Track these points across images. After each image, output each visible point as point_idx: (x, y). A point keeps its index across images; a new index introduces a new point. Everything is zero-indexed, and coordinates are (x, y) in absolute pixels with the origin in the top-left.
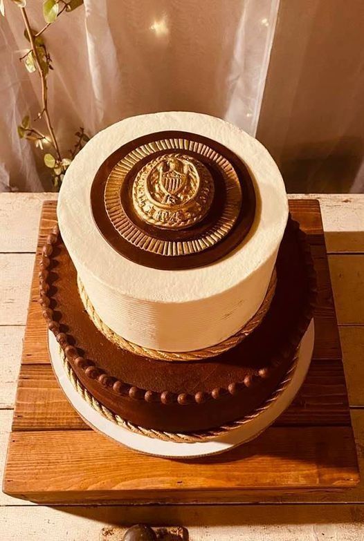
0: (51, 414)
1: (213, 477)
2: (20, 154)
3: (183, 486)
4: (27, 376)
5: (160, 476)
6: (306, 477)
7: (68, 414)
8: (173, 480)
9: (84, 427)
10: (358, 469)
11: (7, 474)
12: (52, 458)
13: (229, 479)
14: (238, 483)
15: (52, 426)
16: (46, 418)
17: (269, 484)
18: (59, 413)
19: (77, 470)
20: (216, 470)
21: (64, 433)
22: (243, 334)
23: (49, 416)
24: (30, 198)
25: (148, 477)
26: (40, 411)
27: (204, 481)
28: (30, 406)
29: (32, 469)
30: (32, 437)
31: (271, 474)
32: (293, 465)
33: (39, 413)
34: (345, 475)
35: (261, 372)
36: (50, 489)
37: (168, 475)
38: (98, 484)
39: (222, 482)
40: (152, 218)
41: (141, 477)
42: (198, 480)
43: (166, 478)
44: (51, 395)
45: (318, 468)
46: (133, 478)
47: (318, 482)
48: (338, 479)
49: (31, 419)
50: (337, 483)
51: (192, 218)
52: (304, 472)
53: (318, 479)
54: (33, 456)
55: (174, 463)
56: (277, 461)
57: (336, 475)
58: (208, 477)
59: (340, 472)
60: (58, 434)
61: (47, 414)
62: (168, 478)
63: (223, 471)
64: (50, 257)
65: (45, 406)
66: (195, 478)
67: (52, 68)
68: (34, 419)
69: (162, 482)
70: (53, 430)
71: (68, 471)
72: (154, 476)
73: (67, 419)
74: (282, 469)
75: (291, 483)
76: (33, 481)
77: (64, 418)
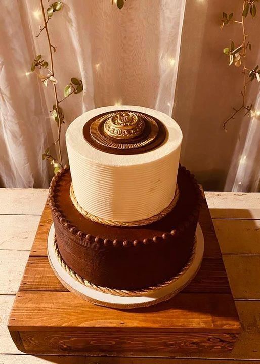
0: (44, 282)
1: (144, 321)
2: (41, 170)
3: (124, 325)
4: (32, 262)
5: (109, 319)
6: (205, 322)
7: (54, 282)
8: (118, 322)
9: (64, 290)
10: (239, 319)
11: (12, 315)
12: (42, 306)
13: (154, 322)
14: (160, 324)
15: (44, 289)
16: (41, 285)
17: (181, 326)
18: (49, 282)
19: (57, 314)
20: (146, 317)
21: (51, 293)
22: (162, 215)
23: (42, 284)
24: (44, 191)
25: (102, 319)
26: (37, 281)
27: (138, 323)
28: (31, 277)
29: (28, 313)
30: (30, 294)
31: (182, 320)
32: (196, 315)
33: (36, 282)
34: (231, 322)
35: (172, 232)
36: (38, 325)
37: (115, 319)
38: (70, 323)
39: (150, 324)
40: (113, 133)
41: (97, 319)
42: (134, 321)
43: (113, 320)
44: (45, 272)
45: (212, 317)
46: (92, 320)
47: (213, 326)
48: (226, 324)
49: (31, 284)
50: (225, 327)
51: (134, 133)
52: (204, 319)
53: (212, 324)
54: (30, 305)
55: (119, 312)
56: (185, 312)
57: (224, 322)
58: (140, 321)
59: (227, 320)
60: (47, 294)
61: (41, 282)
62: (115, 320)
63: (150, 317)
64: (55, 187)
65: (41, 278)
66: (132, 321)
67: (64, 123)
68: (33, 285)
69: (110, 322)
70: (44, 291)
71: (52, 314)
72: (106, 319)
73: (54, 285)
74: (188, 317)
75: (195, 325)
76: (28, 319)
77: (51, 285)
